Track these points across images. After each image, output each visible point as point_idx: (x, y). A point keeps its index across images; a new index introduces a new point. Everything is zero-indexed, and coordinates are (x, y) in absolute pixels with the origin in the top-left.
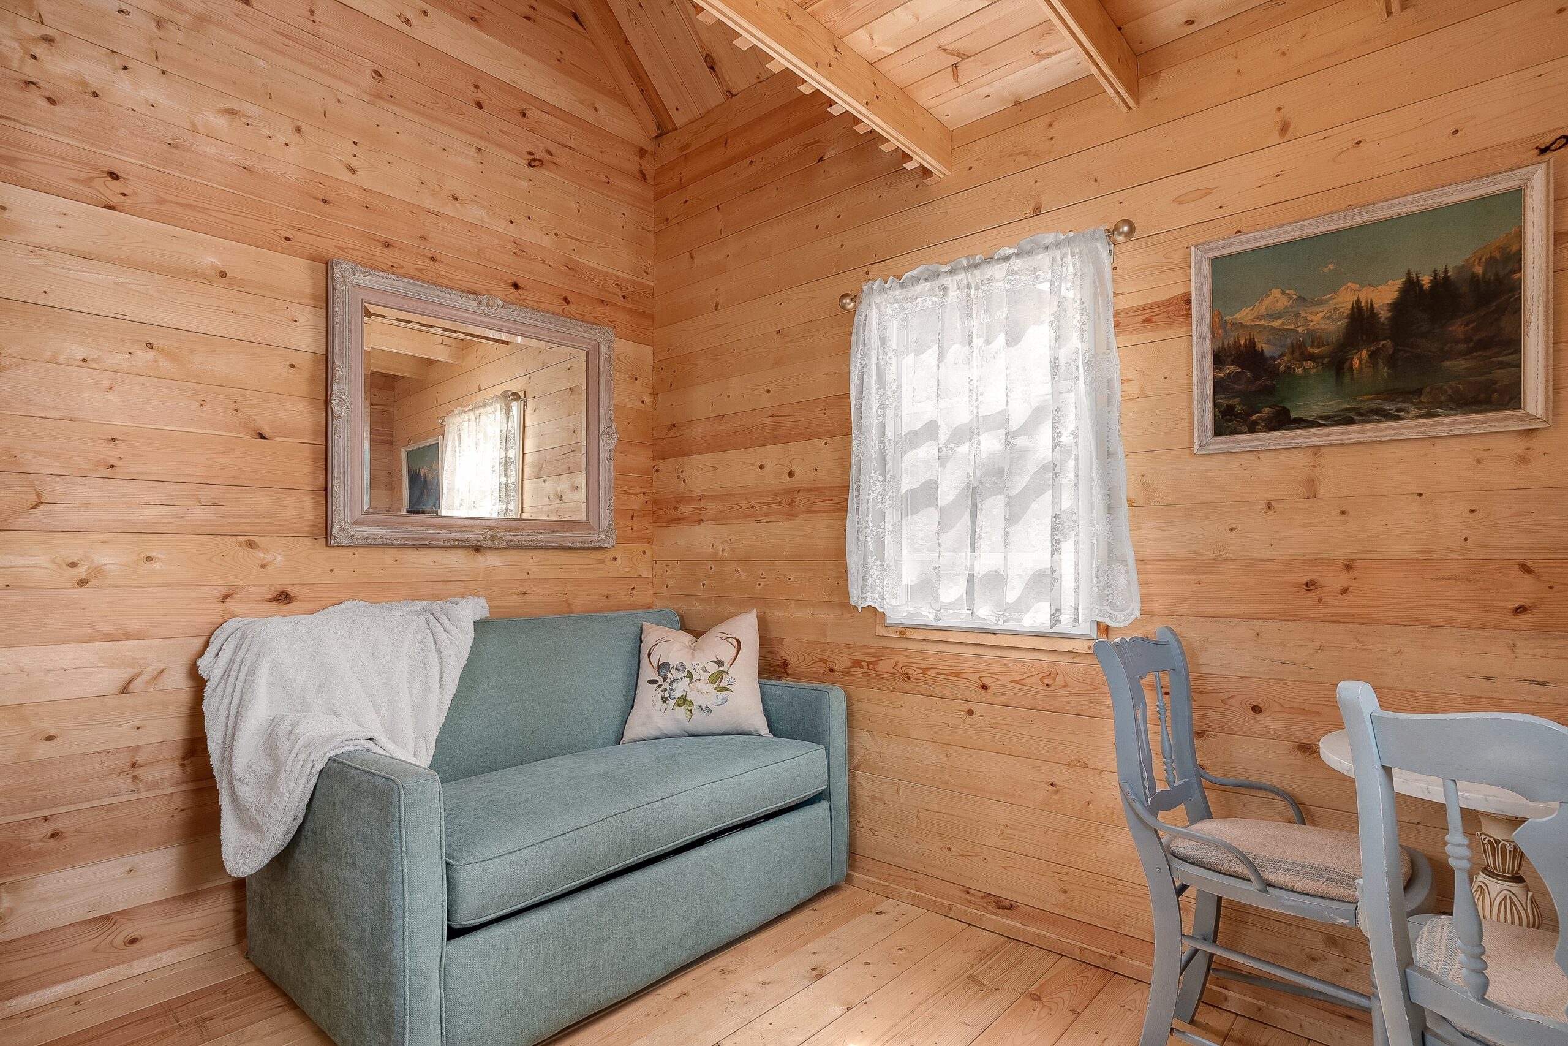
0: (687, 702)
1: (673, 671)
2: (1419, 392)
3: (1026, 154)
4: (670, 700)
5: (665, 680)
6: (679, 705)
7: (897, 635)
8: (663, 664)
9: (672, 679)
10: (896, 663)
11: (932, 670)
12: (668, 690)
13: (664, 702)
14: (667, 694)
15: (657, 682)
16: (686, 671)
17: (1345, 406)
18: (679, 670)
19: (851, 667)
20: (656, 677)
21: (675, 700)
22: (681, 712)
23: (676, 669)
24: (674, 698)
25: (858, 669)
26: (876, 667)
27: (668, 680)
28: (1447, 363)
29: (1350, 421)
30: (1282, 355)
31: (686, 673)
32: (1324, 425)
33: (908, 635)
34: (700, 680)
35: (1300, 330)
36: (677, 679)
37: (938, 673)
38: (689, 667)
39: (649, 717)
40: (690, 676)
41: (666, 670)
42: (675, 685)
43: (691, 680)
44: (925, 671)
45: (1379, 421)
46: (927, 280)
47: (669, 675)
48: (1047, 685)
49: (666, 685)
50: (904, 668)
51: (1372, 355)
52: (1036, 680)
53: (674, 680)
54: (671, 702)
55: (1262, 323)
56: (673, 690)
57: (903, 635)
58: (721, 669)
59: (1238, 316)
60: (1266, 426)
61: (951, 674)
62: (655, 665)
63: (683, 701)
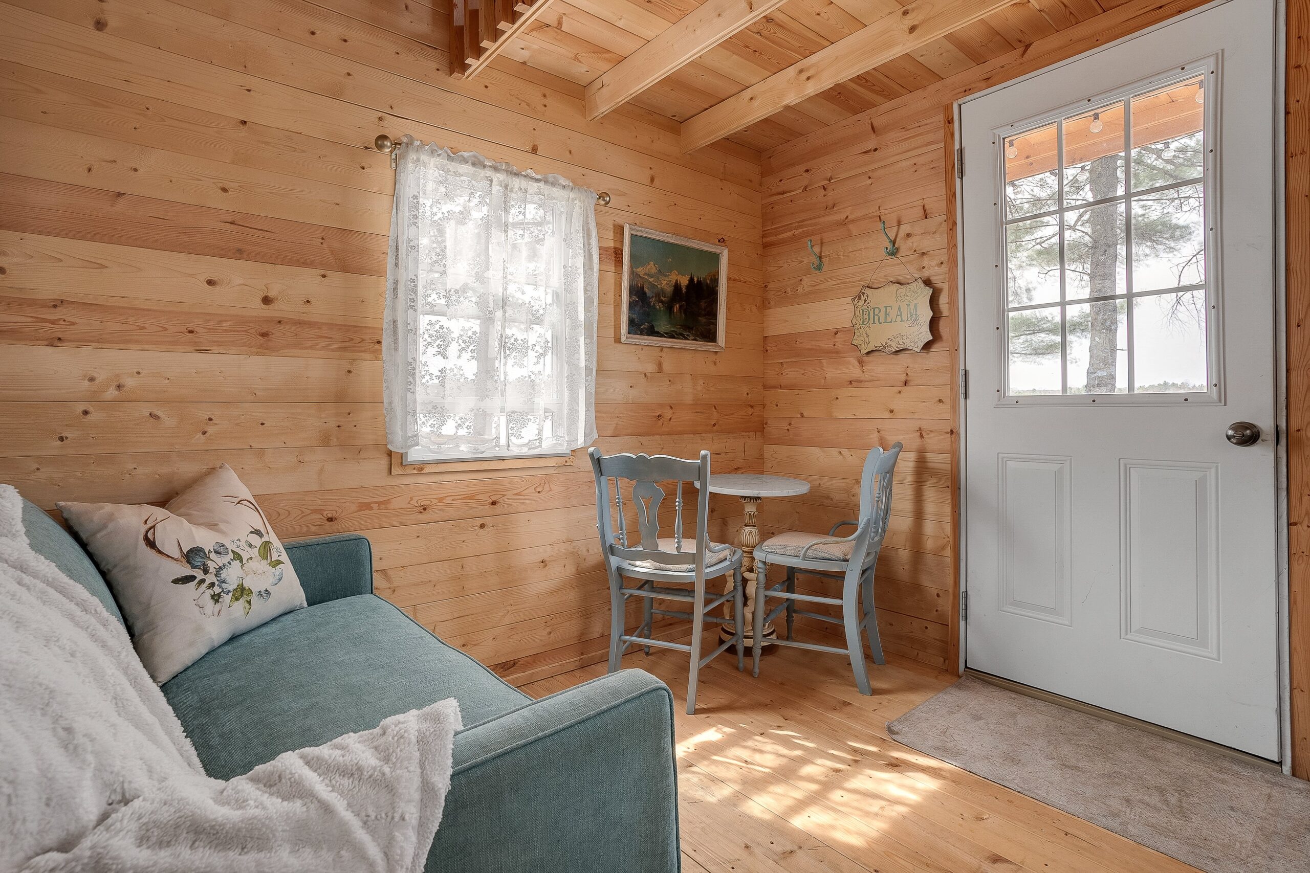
0: (245, 592)
1: (213, 556)
2: (692, 329)
3: (528, 105)
4: (225, 595)
5: (206, 571)
6: (237, 599)
7: (415, 472)
8: (188, 552)
9: (217, 567)
10: (412, 499)
11: (448, 498)
12: (217, 583)
13: (217, 601)
14: (217, 590)
15: (191, 578)
16: (230, 552)
17: (672, 329)
18: (220, 554)
19: (357, 511)
20: (187, 571)
21: (231, 594)
22: (239, 606)
23: (216, 552)
24: (229, 591)
25: (368, 512)
26: (387, 506)
27: (212, 570)
28: (700, 318)
29: (673, 337)
30: (653, 297)
31: (231, 555)
32: (665, 337)
33: (426, 471)
34: (251, 558)
35: (659, 286)
36: (224, 565)
37: (453, 500)
38: (231, 547)
39: (199, 629)
40: (238, 557)
41: (202, 558)
42: (224, 575)
43: (241, 561)
44: (441, 500)
45: (682, 339)
46: (474, 164)
47: (210, 563)
48: (539, 492)
49: (210, 578)
50: (419, 501)
51: (680, 307)
52: (531, 490)
53: (220, 568)
54: (227, 598)
55: (646, 277)
56: (224, 582)
57: (421, 471)
58: (264, 539)
59: (638, 270)
60: (646, 333)
61: (465, 498)
62: (176, 554)
63: (241, 592)
